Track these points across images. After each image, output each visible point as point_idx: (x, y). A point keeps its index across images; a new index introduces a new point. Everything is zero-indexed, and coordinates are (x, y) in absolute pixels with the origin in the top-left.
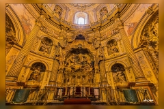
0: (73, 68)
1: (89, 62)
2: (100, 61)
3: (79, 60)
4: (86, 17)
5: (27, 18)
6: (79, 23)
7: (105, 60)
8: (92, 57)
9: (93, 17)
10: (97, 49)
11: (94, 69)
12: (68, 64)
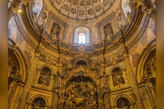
0: (74, 102)
1: (92, 93)
2: (105, 93)
3: (80, 90)
4: (88, 33)
5: (28, 51)
6: (80, 43)
7: (110, 92)
8: (95, 86)
9: (96, 34)
10: (100, 78)
11: (97, 103)
12: (68, 96)
